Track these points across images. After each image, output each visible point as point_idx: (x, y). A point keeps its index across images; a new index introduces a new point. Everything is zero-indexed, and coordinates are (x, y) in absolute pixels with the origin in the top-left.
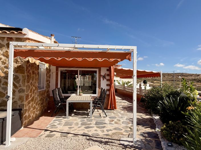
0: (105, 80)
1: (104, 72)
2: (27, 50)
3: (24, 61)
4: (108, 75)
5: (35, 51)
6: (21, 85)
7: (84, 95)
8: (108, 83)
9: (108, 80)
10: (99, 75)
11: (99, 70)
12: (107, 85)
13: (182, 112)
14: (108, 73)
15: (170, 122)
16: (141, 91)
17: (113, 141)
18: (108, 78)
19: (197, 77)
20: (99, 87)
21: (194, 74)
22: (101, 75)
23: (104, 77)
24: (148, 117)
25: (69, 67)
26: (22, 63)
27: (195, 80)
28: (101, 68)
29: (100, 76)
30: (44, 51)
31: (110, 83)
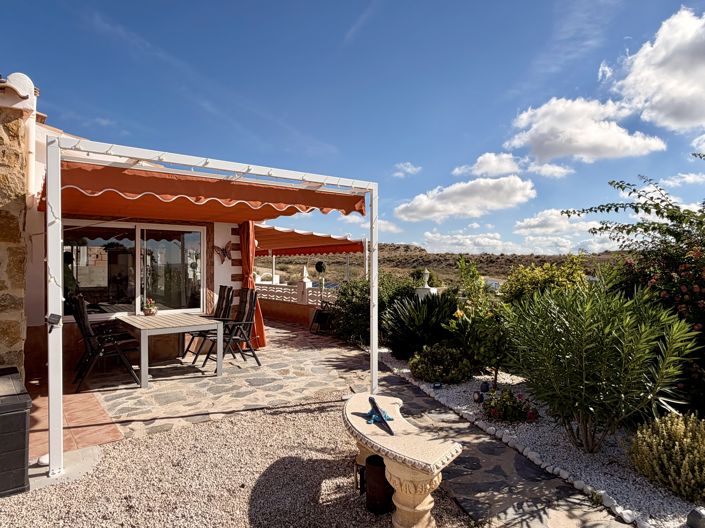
0: (228, 262)
1: (223, 236)
2: (100, 168)
3: (16, 196)
4: (237, 247)
5: (126, 172)
6: (4, 282)
7: (161, 313)
8: (238, 270)
9: (235, 263)
10: (208, 248)
11: (207, 229)
12: (234, 278)
13: (443, 325)
14: (235, 240)
15: (425, 347)
16: (303, 293)
17: (332, 404)
18: (236, 255)
19: (394, 254)
20: (208, 286)
21: (387, 245)
22: (213, 247)
23: (225, 253)
24: (355, 353)
25: (102, 218)
26: (7, 201)
27: (389, 261)
28: (216, 224)
29: (211, 249)
30: (157, 175)
31: (240, 273)
